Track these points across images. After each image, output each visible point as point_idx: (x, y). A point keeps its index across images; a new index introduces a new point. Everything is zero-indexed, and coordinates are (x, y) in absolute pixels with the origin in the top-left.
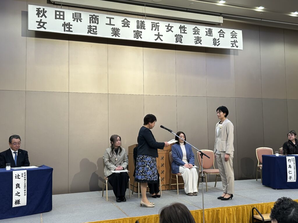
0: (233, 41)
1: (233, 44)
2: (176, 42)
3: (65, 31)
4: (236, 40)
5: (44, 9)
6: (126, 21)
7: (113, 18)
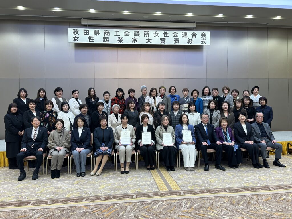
0: (203, 39)
1: (202, 42)
2: (161, 43)
3: (89, 42)
4: (205, 39)
5: (77, 29)
6: (127, 32)
7: (119, 31)
